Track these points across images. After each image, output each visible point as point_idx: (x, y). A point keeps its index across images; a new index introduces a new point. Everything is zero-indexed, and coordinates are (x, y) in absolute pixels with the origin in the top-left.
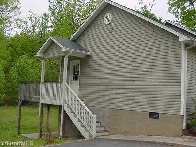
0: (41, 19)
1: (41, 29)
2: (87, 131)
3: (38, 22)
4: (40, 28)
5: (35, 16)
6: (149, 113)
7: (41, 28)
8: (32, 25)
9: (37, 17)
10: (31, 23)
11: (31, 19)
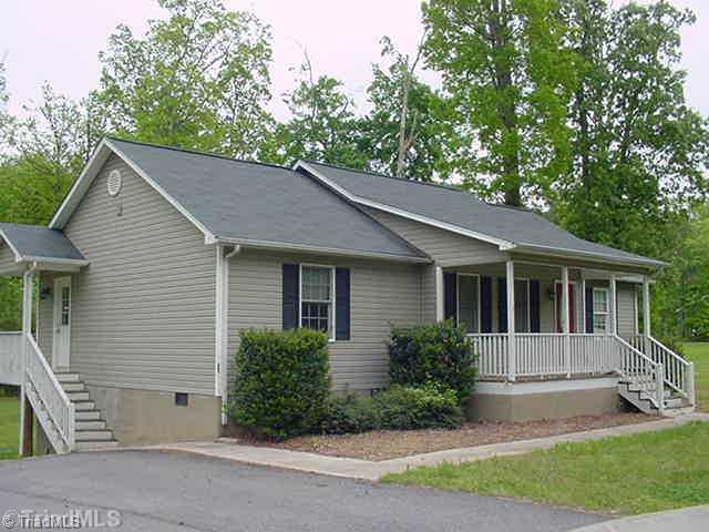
0: (83, 111)
1: (86, 144)
2: (59, 437)
3: (72, 121)
4: (81, 140)
5: (60, 102)
6: (174, 395)
7: (86, 139)
8: (52, 133)
9: (69, 105)
10: (49, 125)
11: (47, 111)
